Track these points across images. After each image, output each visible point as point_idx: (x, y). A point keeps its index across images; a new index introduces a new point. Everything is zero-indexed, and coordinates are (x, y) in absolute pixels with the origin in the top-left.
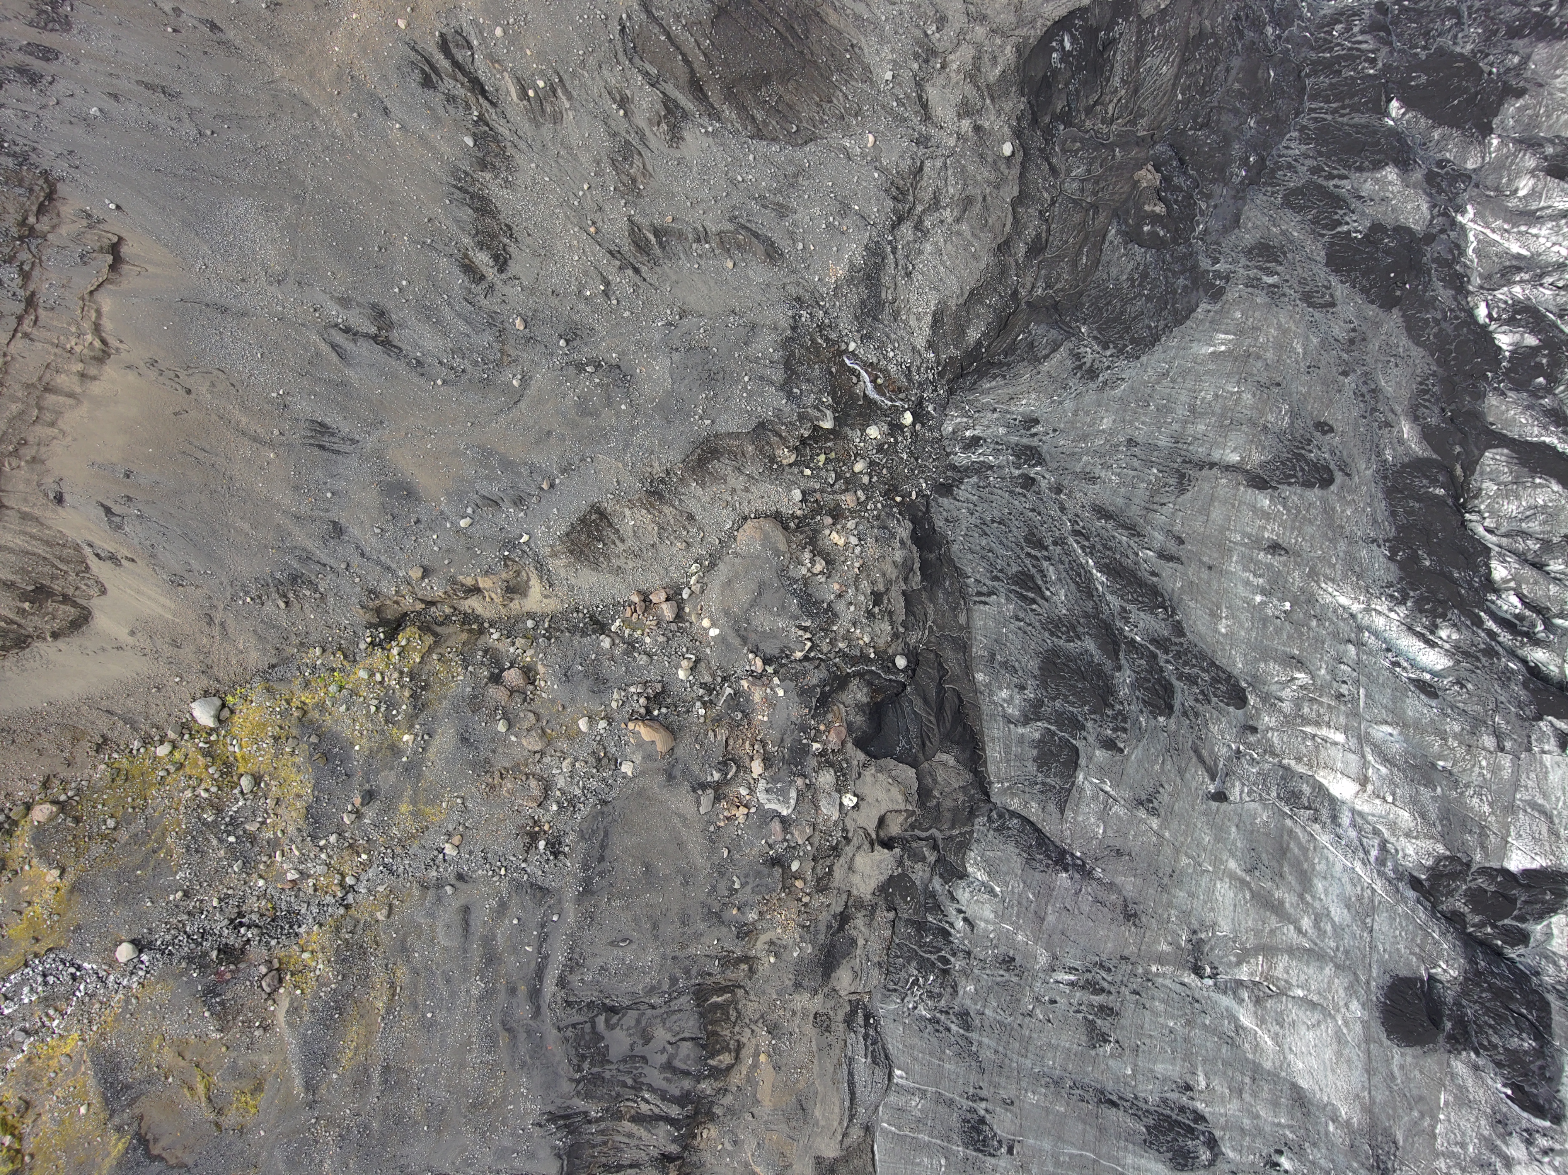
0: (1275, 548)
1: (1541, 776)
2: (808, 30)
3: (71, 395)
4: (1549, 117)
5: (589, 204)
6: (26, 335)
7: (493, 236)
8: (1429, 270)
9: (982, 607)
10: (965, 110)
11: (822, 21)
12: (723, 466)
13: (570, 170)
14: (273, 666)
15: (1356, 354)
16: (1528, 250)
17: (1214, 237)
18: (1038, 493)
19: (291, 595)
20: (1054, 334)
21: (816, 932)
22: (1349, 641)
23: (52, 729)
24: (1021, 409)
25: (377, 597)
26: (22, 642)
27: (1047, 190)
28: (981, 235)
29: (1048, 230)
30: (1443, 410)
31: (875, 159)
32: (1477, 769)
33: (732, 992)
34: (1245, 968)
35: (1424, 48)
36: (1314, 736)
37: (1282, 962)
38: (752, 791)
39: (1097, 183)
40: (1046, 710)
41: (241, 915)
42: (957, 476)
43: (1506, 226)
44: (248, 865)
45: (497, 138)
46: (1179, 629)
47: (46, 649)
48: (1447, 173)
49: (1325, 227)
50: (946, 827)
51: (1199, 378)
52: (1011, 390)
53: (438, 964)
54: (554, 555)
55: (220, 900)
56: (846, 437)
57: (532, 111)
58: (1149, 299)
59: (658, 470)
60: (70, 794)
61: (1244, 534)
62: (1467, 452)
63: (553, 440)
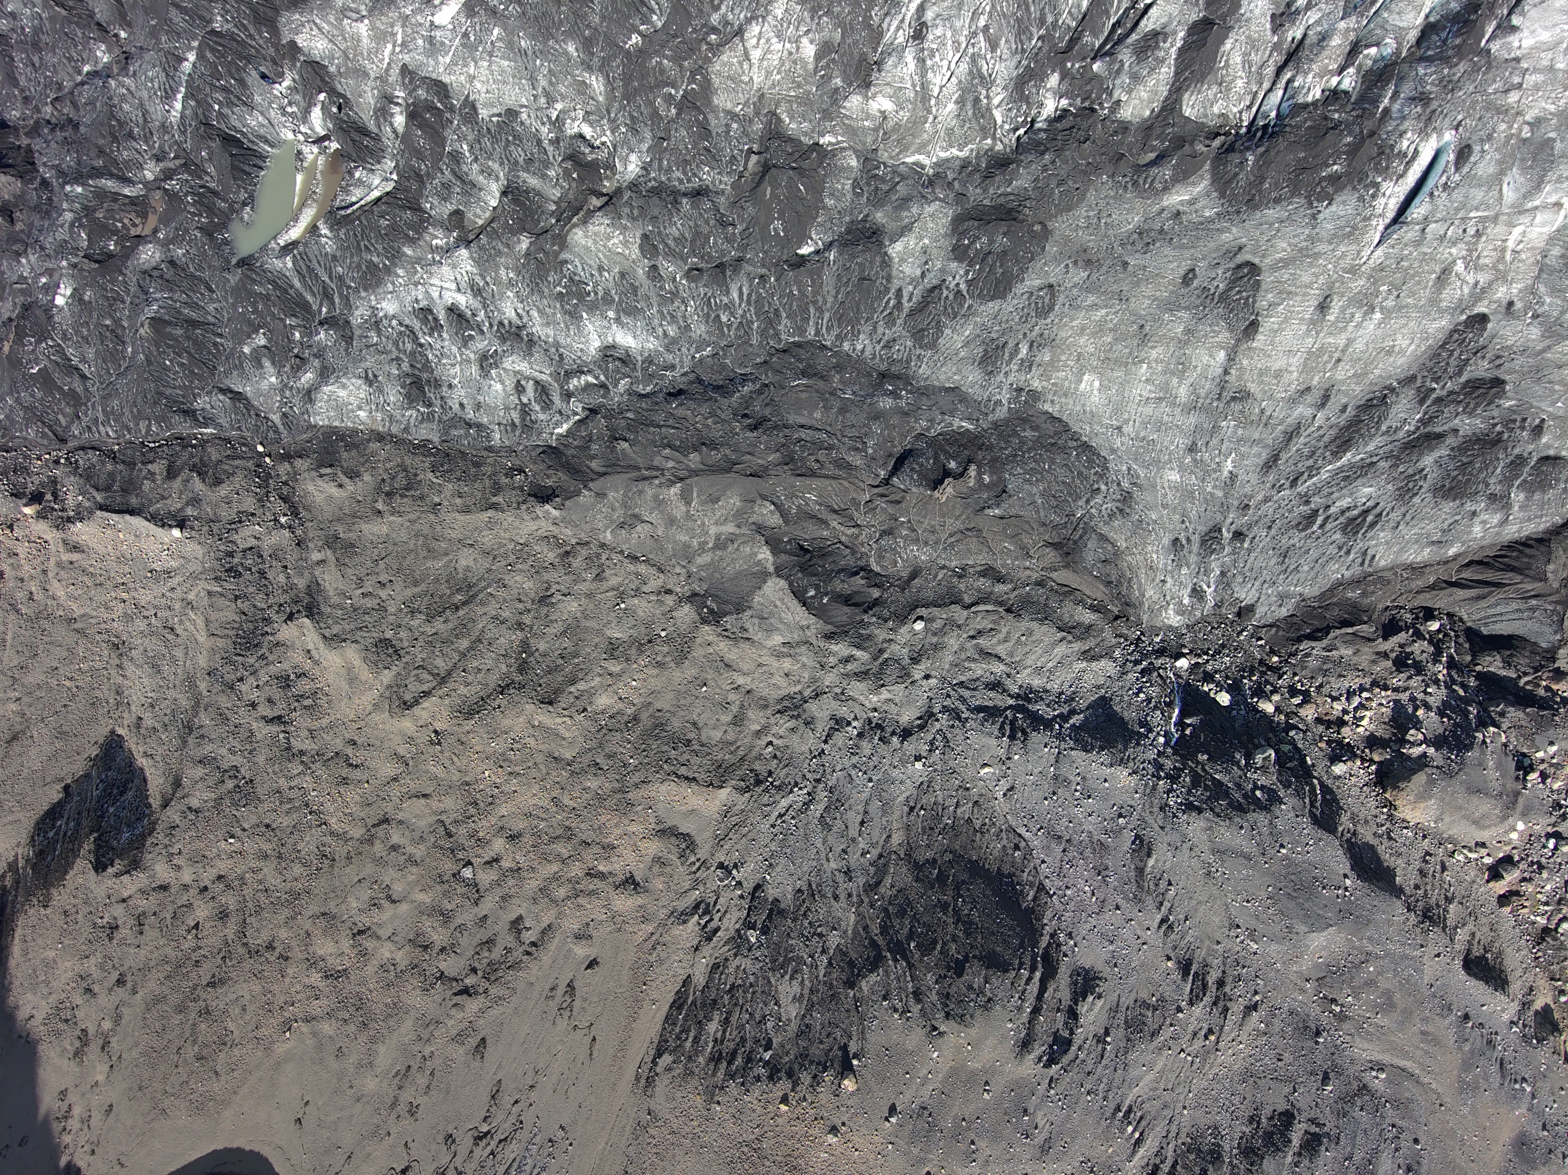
0: (1323, 307)
5: (1194, 1047)
8: (1001, 196)
9: (1376, 560)
10: (906, 677)
15: (1101, 257)
16: (955, 93)
20: (1091, 543)
24: (1163, 557)
28: (1005, 631)
31: (1001, 760)
36: (1517, 252)
40: (1499, 490)
43: (931, 120)
46: (1408, 381)
49: (961, 306)
51: (1127, 399)
52: (1143, 570)
54: (1514, 995)
58: (1052, 462)
61: (1306, 336)
62: (1196, 136)
63: (1430, 1028)
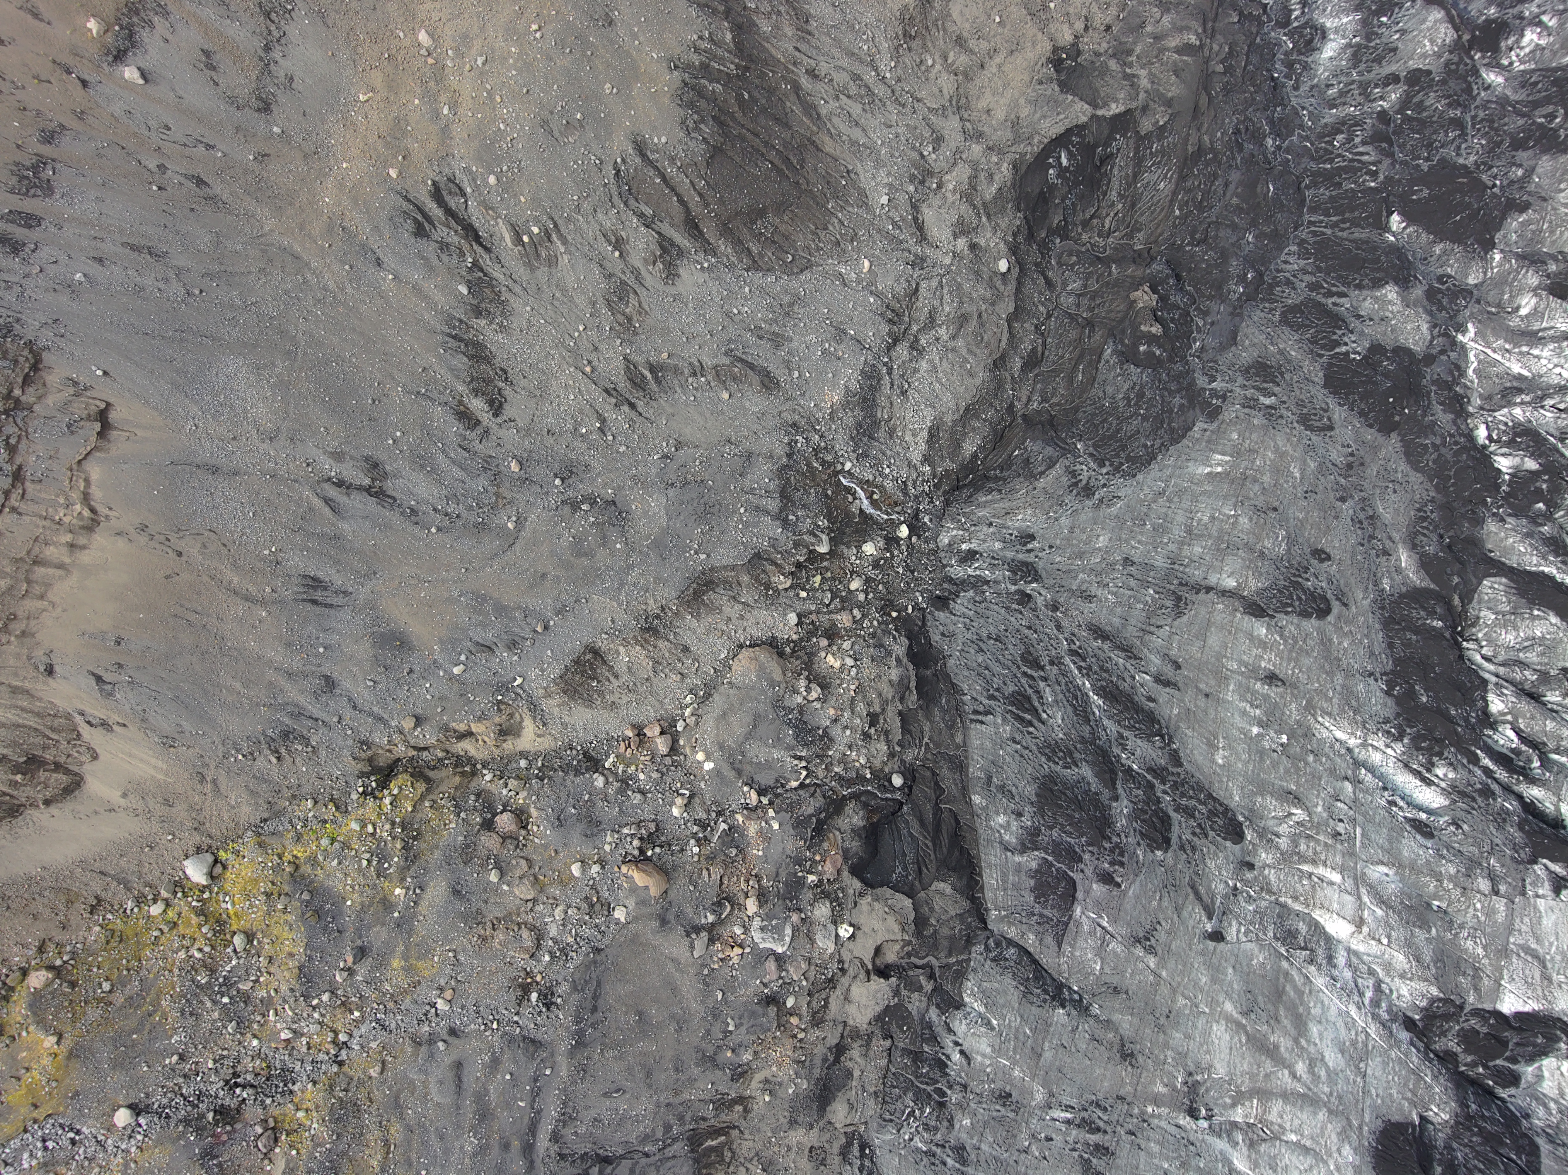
0: (1271, 678)
1: (1534, 921)
2: (803, 160)
3: (61, 566)
4: (1552, 232)
5: (585, 344)
6: (14, 510)
7: (488, 381)
8: (1429, 393)
9: (978, 726)
10: (961, 229)
11: (818, 149)
12: (718, 597)
13: (565, 312)
14: (266, 820)
15: (1354, 479)
16: (1530, 371)
17: (1210, 354)
18: (1035, 610)
19: (283, 750)
20: (1049, 451)
21: (812, 1066)
22: (1346, 778)
23: (46, 893)
24: (1017, 524)
25: (369, 748)
26: (14, 811)
27: (1043, 304)
28: (977, 351)
29: (1044, 344)
30: (1441, 537)
31: (872, 283)
32: (1471, 910)
33: (727, 1134)
34: (1239, 1110)
35: (1427, 159)
36: (1311, 875)
37: (1276, 1107)
38: (746, 929)
39: (1093, 298)
40: (1044, 839)
41: (236, 1075)
42: (953, 589)
43: (1507, 346)
44: (242, 1025)
45: (491, 282)
46: (1176, 759)
47: (39, 816)
48: (1448, 289)
49: (1323, 347)
50: (942, 955)
51: (1195, 499)
52: (1007, 505)
53: (431, 1121)
54: (548, 695)
55: (215, 1061)
56: (842, 556)
57: (527, 255)
58: (1145, 418)
59: (653, 607)
60: (65, 958)
61: (1241, 663)
62: (1465, 582)
63: (548, 583)
